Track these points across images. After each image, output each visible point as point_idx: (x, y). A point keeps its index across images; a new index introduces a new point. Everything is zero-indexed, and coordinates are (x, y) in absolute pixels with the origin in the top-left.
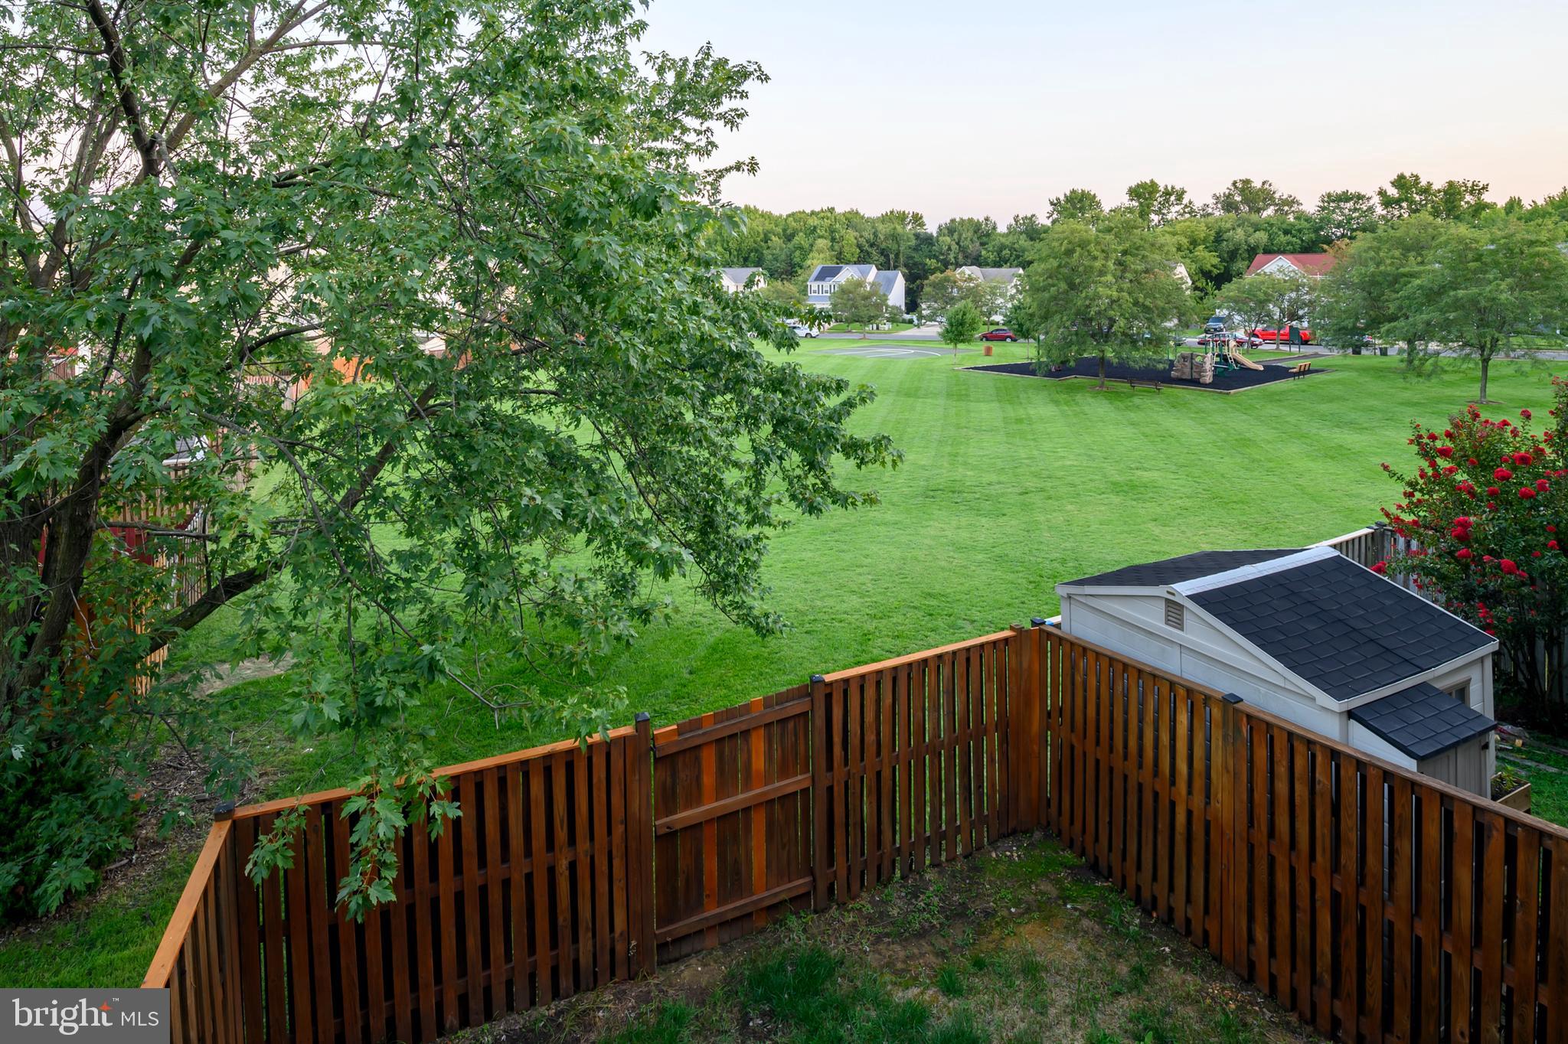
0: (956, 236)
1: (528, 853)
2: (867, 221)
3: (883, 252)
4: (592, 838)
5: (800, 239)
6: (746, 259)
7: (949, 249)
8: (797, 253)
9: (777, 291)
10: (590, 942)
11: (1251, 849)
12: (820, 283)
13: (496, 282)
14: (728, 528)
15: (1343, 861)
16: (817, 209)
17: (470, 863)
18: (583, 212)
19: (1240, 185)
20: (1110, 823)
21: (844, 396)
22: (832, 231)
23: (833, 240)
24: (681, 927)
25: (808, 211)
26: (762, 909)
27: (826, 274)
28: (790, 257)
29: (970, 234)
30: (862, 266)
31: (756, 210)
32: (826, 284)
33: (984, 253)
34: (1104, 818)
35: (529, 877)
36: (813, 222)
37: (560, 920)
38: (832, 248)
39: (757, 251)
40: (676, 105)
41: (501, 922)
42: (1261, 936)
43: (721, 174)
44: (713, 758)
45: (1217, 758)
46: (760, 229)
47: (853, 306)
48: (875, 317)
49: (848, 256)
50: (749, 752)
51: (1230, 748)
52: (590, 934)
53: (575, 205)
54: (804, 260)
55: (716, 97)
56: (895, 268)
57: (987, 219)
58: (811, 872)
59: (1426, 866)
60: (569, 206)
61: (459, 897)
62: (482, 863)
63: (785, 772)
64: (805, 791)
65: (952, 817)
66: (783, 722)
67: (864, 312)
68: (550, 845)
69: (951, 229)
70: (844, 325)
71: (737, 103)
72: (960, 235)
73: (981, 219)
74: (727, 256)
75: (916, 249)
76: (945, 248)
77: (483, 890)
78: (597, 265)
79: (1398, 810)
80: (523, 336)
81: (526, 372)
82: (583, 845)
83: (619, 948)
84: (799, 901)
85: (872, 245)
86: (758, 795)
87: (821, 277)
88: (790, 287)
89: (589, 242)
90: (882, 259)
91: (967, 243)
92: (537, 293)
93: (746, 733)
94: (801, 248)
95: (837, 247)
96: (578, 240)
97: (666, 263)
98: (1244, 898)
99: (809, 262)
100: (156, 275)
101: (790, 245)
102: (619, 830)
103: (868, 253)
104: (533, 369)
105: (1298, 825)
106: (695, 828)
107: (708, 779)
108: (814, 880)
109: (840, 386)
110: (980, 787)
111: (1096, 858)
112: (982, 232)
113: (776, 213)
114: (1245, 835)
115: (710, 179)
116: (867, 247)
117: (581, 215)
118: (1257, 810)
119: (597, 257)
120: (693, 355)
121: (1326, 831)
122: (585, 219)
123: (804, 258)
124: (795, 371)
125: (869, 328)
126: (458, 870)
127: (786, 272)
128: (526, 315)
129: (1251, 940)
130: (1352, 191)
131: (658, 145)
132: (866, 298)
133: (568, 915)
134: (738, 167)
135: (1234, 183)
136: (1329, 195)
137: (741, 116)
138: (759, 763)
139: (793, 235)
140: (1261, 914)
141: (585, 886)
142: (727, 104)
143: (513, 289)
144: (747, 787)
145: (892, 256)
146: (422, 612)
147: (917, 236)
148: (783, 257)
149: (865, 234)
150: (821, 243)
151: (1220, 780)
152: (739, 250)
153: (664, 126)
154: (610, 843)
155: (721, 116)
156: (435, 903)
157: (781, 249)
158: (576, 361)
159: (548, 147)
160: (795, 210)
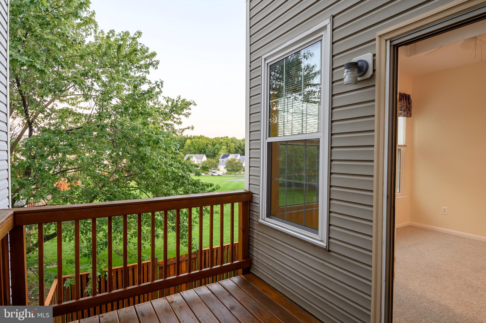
2: (238, 141)
3: (243, 150)
5: (217, 146)
6: (200, 152)
8: (216, 150)
9: (209, 162)
12: (223, 159)
13: (121, 158)
14: (183, 222)
16: (223, 137)
18: (142, 143)
21: (212, 188)
22: (227, 144)
23: (227, 146)
25: (220, 137)
27: (225, 156)
28: (214, 151)
30: (236, 154)
31: (204, 137)
32: (225, 160)
36: (221, 140)
38: (227, 149)
39: (204, 149)
40: (172, 111)
43: (183, 130)
44: (173, 268)
46: (205, 143)
47: (232, 166)
48: (240, 170)
49: (232, 151)
50: (182, 266)
53: (140, 141)
54: (218, 152)
55: (182, 109)
60: (139, 141)
67: (235, 168)
70: (229, 172)
71: (188, 111)
74: (194, 150)
78: (145, 155)
80: (128, 171)
81: (129, 182)
85: (239, 148)
87: (223, 157)
88: (214, 161)
89: (143, 150)
90: (242, 152)
92: (131, 161)
93: (181, 262)
94: (217, 148)
95: (228, 148)
96: (141, 149)
97: (165, 154)
99: (220, 153)
100: (43, 155)
101: (214, 148)
103: (238, 150)
104: (131, 181)
109: (211, 185)
113: (210, 137)
115: (181, 131)
116: (237, 149)
117: (141, 144)
119: (145, 153)
120: (173, 177)
122: (143, 144)
123: (218, 151)
124: (199, 181)
125: (237, 173)
127: (213, 156)
128: (129, 166)
131: (166, 122)
132: (236, 164)
134: (188, 128)
137: (189, 114)
139: (215, 145)
142: (185, 111)
143: (125, 160)
146: (103, 233)
148: (212, 151)
149: (237, 145)
150: (224, 147)
152: (198, 149)
153: (168, 117)
155: (184, 114)
157: (211, 149)
158: (141, 177)
159: (134, 129)
160: (216, 137)
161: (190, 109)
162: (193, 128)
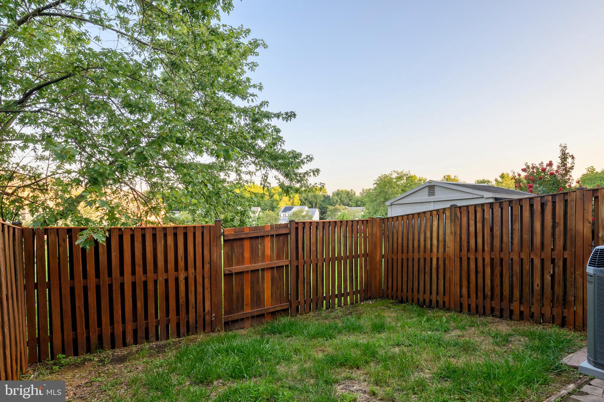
0: (339, 196)
1: (166, 270)
3: (310, 203)
4: (195, 269)
5: (276, 197)
7: (337, 201)
8: (275, 202)
10: (194, 313)
11: (461, 258)
12: (285, 213)
15: (494, 244)
17: (139, 270)
19: (446, 177)
20: (407, 281)
23: (290, 197)
24: (235, 316)
26: (269, 313)
27: (287, 210)
28: (272, 204)
29: (345, 196)
30: (302, 207)
32: (287, 214)
33: (350, 203)
34: (405, 279)
35: (166, 281)
37: (181, 301)
41: (153, 298)
42: (465, 291)
44: (249, 245)
45: (448, 231)
49: (296, 203)
50: (264, 246)
51: (453, 224)
52: (194, 310)
56: (316, 207)
57: (352, 190)
58: (289, 301)
59: (524, 229)
61: (134, 284)
62: (145, 272)
63: (279, 257)
64: (287, 266)
65: (345, 289)
66: (278, 235)
68: (176, 269)
69: (338, 194)
72: (341, 196)
73: (350, 190)
75: (323, 201)
76: (335, 201)
77: (145, 283)
79: (514, 213)
82: (191, 270)
83: (207, 318)
84: (285, 312)
85: (306, 200)
86: (267, 264)
87: (285, 211)
90: (310, 205)
91: (344, 199)
93: (263, 237)
94: (276, 200)
95: (291, 200)
98: (458, 279)
99: (279, 206)
102: (207, 267)
103: (304, 203)
105: (478, 240)
106: (240, 274)
107: (247, 255)
108: (291, 304)
110: (357, 278)
111: (402, 298)
112: (349, 195)
114: (458, 255)
116: (303, 200)
118: (463, 243)
121: (489, 237)
123: (278, 204)
126: (133, 273)
127: (270, 210)
129: (461, 296)
130: (486, 179)
133: (184, 300)
135: (444, 176)
136: (478, 181)
138: (268, 252)
139: (273, 195)
140: (465, 283)
141: (192, 288)
144: (263, 260)
145: (314, 204)
147: (324, 196)
148: (269, 204)
149: (303, 195)
150: (284, 198)
151: (450, 239)
154: (203, 272)
156: (122, 285)
157: (268, 201)
161: (257, 54)
162: (261, 89)
